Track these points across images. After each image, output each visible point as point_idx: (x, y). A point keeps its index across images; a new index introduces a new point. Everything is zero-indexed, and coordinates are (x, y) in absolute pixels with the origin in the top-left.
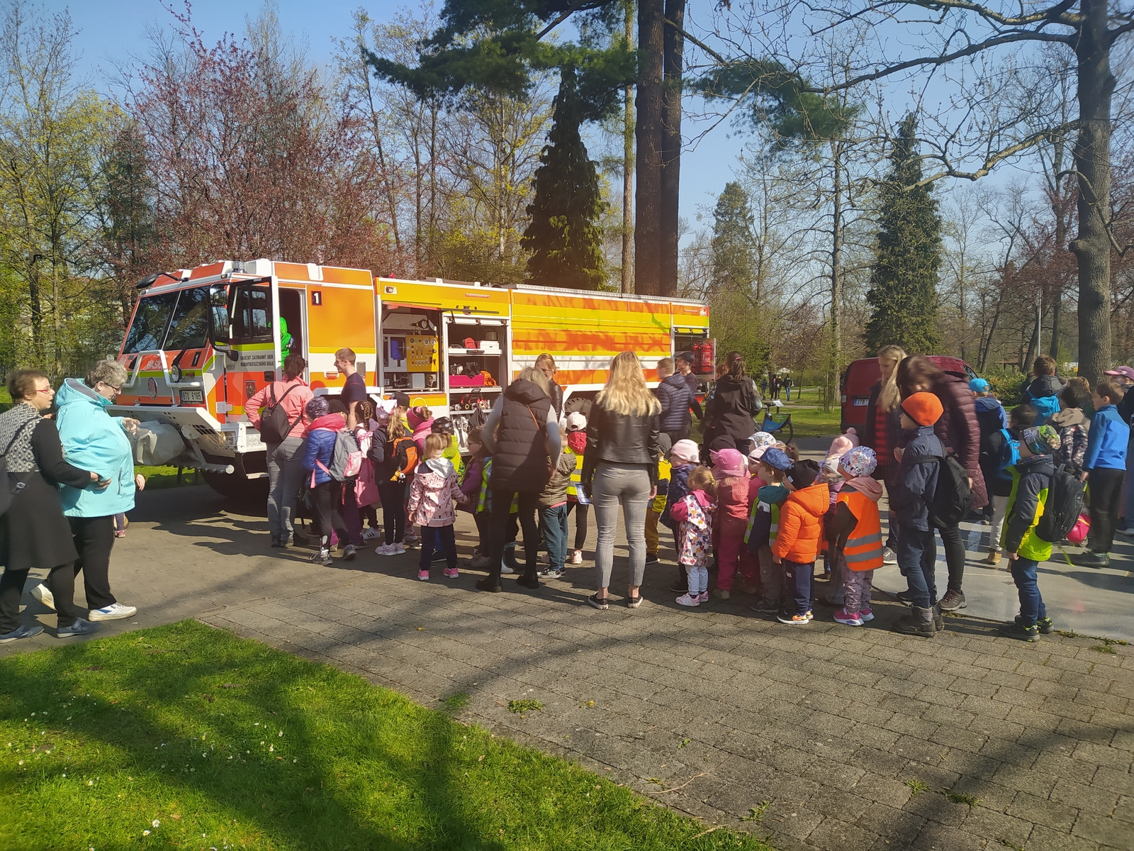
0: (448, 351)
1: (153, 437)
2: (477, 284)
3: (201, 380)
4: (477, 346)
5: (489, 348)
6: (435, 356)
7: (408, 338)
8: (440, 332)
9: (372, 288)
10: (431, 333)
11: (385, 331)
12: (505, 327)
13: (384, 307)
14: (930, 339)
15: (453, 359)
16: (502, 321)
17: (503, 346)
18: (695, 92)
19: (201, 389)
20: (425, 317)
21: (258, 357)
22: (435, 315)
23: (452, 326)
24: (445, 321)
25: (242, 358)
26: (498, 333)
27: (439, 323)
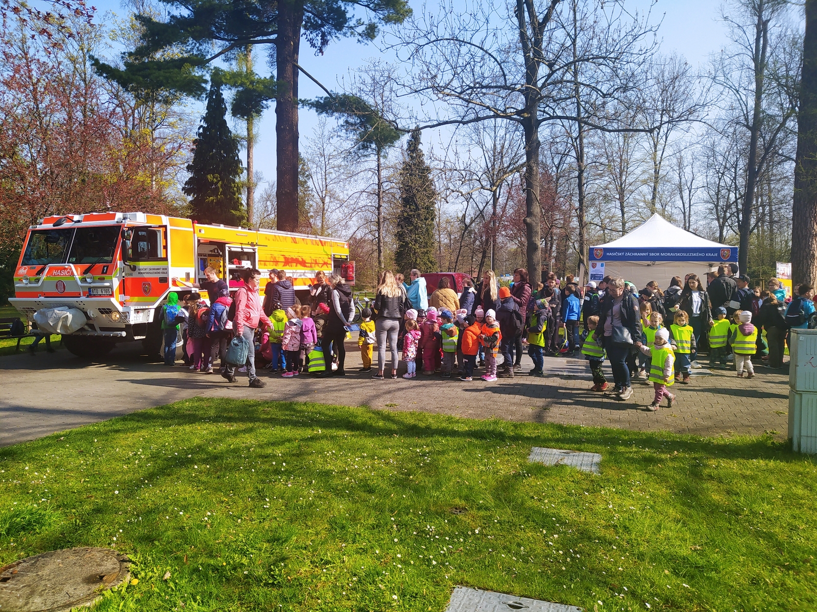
0: (229, 266)
1: (70, 316)
2: (240, 228)
3: (112, 281)
4: (240, 263)
5: (246, 264)
6: (221, 269)
7: (209, 258)
8: (224, 256)
9: (192, 230)
10: (219, 255)
11: (199, 255)
12: (255, 253)
13: (199, 241)
14: (431, 262)
15: (231, 271)
16: (254, 249)
17: (253, 264)
18: (311, 108)
19: (111, 287)
20: (216, 247)
21: (154, 269)
22: (221, 245)
23: (230, 252)
24: (227, 249)
25: (139, 270)
26: (251, 257)
27: (223, 250)
